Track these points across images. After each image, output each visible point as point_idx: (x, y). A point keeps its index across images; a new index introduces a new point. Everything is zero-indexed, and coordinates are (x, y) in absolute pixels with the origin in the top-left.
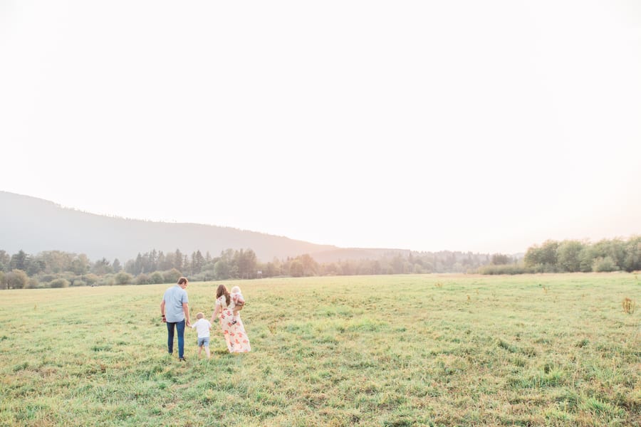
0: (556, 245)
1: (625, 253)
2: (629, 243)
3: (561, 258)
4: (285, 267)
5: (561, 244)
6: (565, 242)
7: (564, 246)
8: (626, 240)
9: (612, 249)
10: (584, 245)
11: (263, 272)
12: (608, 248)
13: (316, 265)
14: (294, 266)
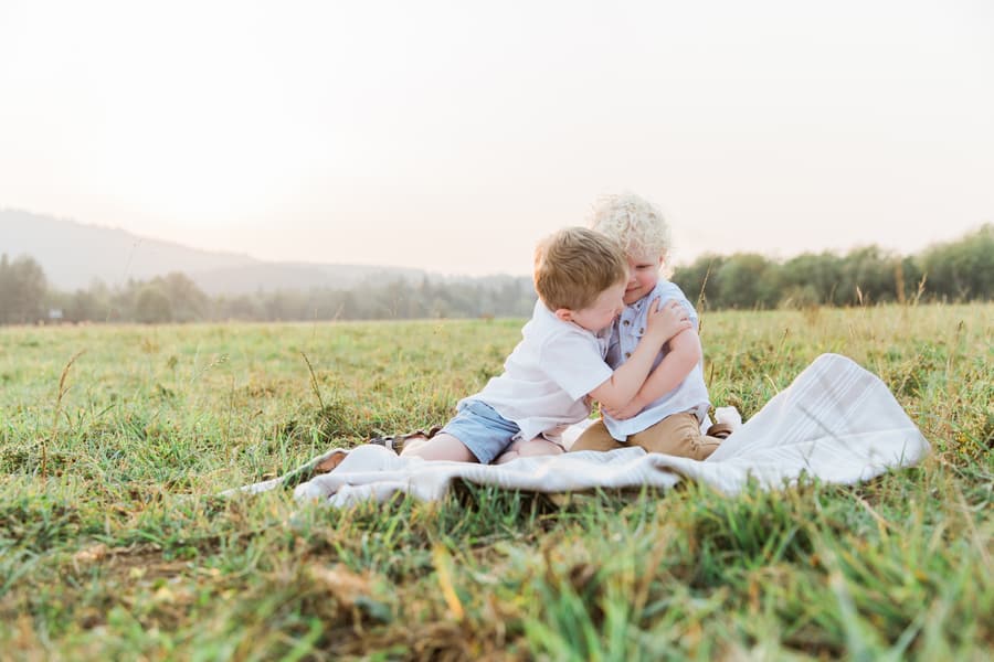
0: (718, 262)
1: (839, 278)
2: (848, 260)
3: (726, 288)
4: (123, 300)
5: (729, 259)
6: (737, 256)
7: (734, 265)
8: (843, 255)
9: (819, 271)
10: (770, 262)
11: (64, 312)
12: (811, 269)
13: (202, 298)
14: (147, 299)
